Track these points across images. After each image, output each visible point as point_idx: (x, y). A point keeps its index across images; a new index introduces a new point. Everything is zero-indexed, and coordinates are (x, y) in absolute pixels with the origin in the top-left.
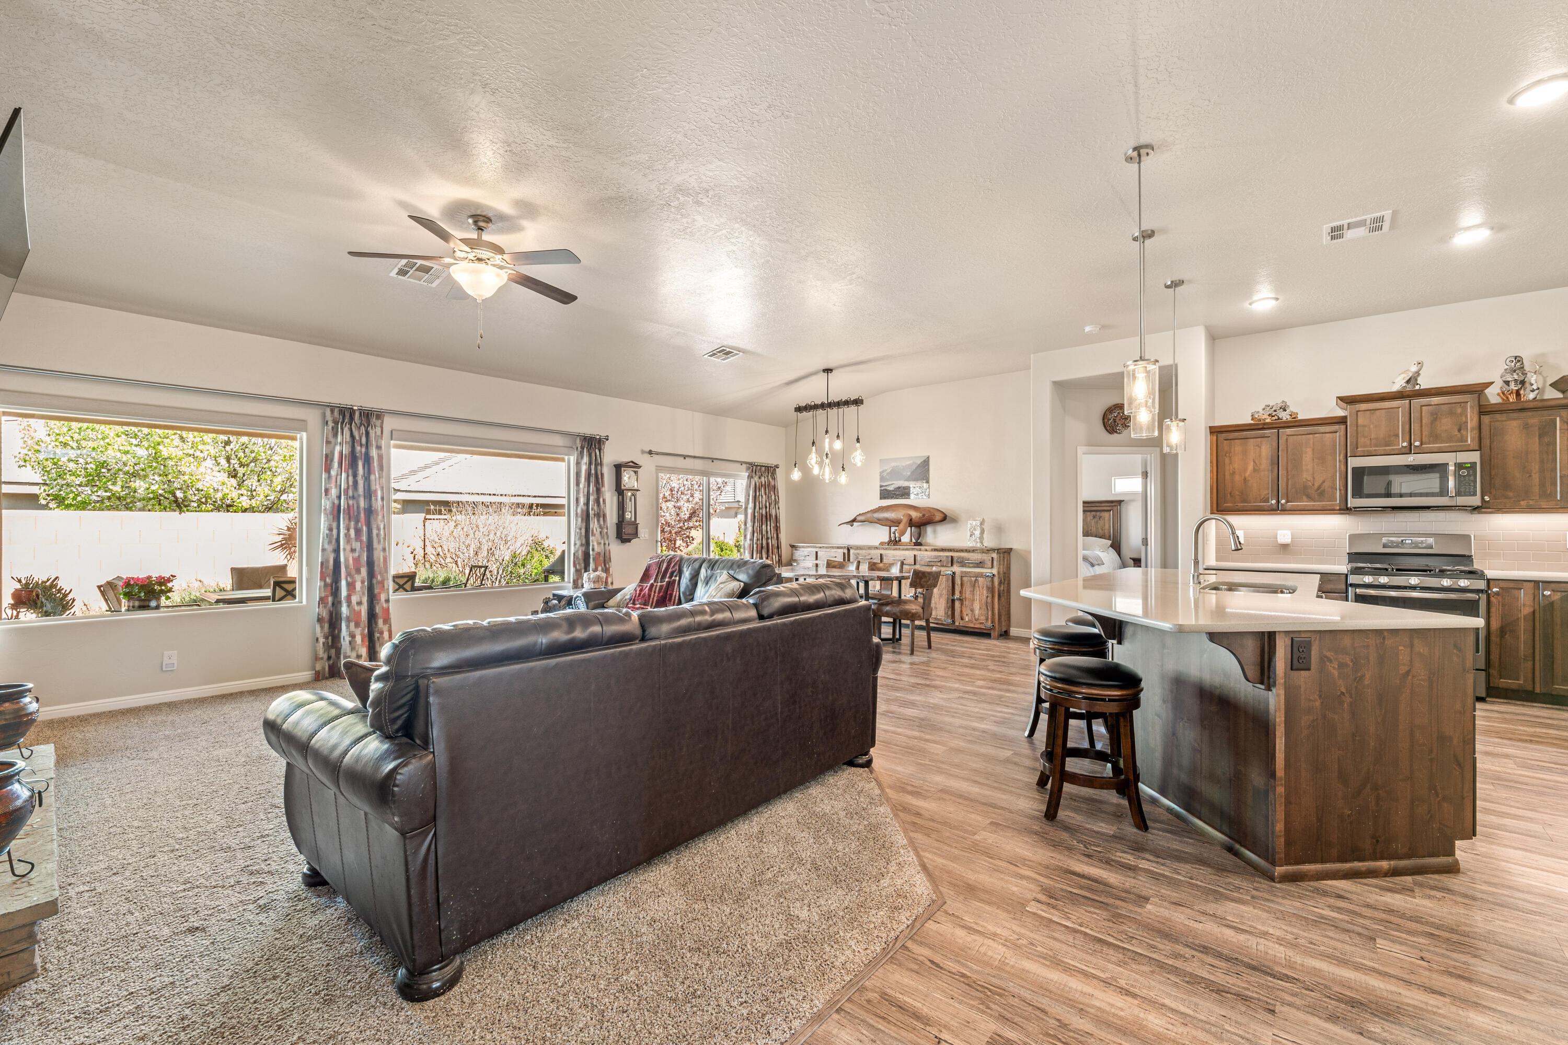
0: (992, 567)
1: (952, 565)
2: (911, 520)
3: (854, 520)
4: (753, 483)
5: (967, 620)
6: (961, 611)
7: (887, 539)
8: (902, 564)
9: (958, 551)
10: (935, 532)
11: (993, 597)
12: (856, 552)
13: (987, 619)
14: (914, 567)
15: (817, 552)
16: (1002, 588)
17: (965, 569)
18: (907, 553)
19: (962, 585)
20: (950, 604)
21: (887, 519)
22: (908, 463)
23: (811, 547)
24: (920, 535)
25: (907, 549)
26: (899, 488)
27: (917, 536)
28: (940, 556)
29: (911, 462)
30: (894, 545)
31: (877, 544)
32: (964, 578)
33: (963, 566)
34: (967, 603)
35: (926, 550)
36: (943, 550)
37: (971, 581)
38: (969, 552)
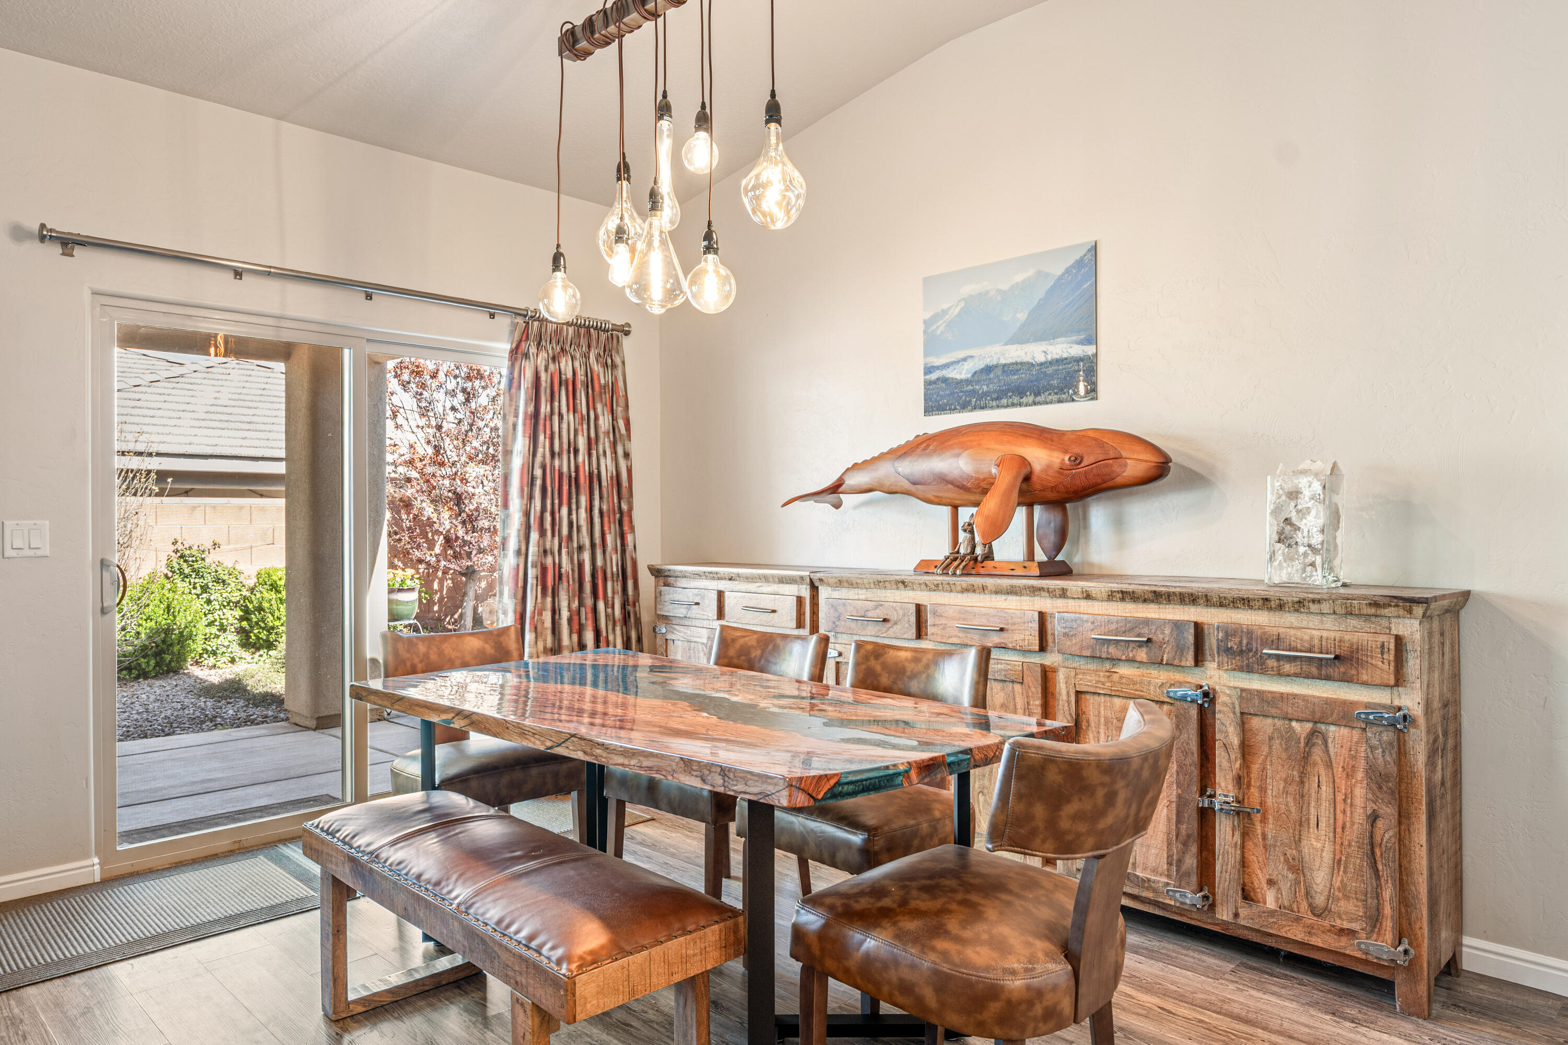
0: (1399, 680)
1: (1199, 660)
2: (1027, 479)
3: (836, 488)
4: (529, 374)
5: (1271, 903)
6: (1244, 863)
7: (940, 550)
8: (985, 655)
9: (1224, 602)
10: (1119, 523)
11: (1404, 817)
12: (836, 594)
13: (1374, 920)
14: (1037, 659)
15: (720, 594)
16: (1438, 776)
17: (1257, 683)
18: (1012, 603)
19: (1246, 749)
20: (1191, 825)
21: (943, 479)
22: (1019, 278)
23: (706, 576)
24: (1062, 536)
25: (1012, 591)
26: (988, 369)
27: (1052, 538)
28: (1147, 622)
29: (1031, 272)
30: (965, 574)
31: (906, 564)
32: (1255, 722)
33: (1248, 669)
34: (1271, 829)
35: (1088, 596)
36: (1157, 597)
37: (1289, 737)
38: (1281, 607)
